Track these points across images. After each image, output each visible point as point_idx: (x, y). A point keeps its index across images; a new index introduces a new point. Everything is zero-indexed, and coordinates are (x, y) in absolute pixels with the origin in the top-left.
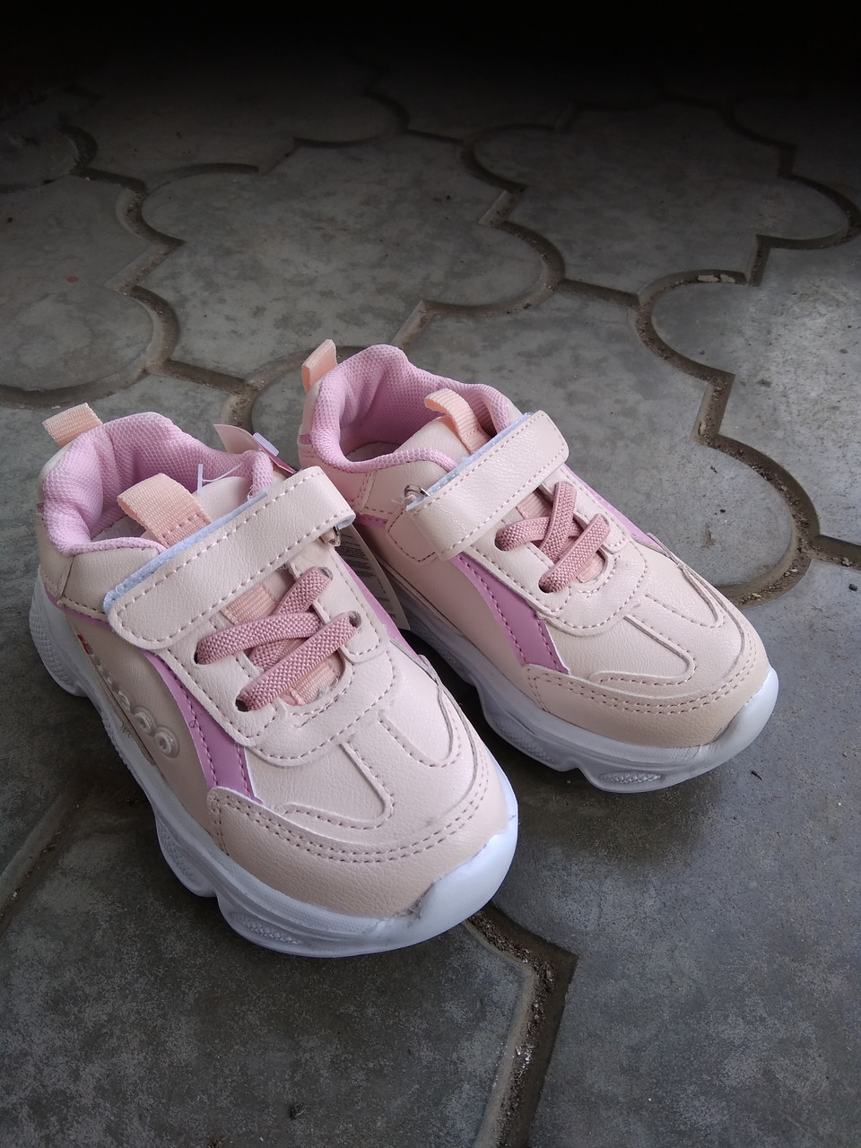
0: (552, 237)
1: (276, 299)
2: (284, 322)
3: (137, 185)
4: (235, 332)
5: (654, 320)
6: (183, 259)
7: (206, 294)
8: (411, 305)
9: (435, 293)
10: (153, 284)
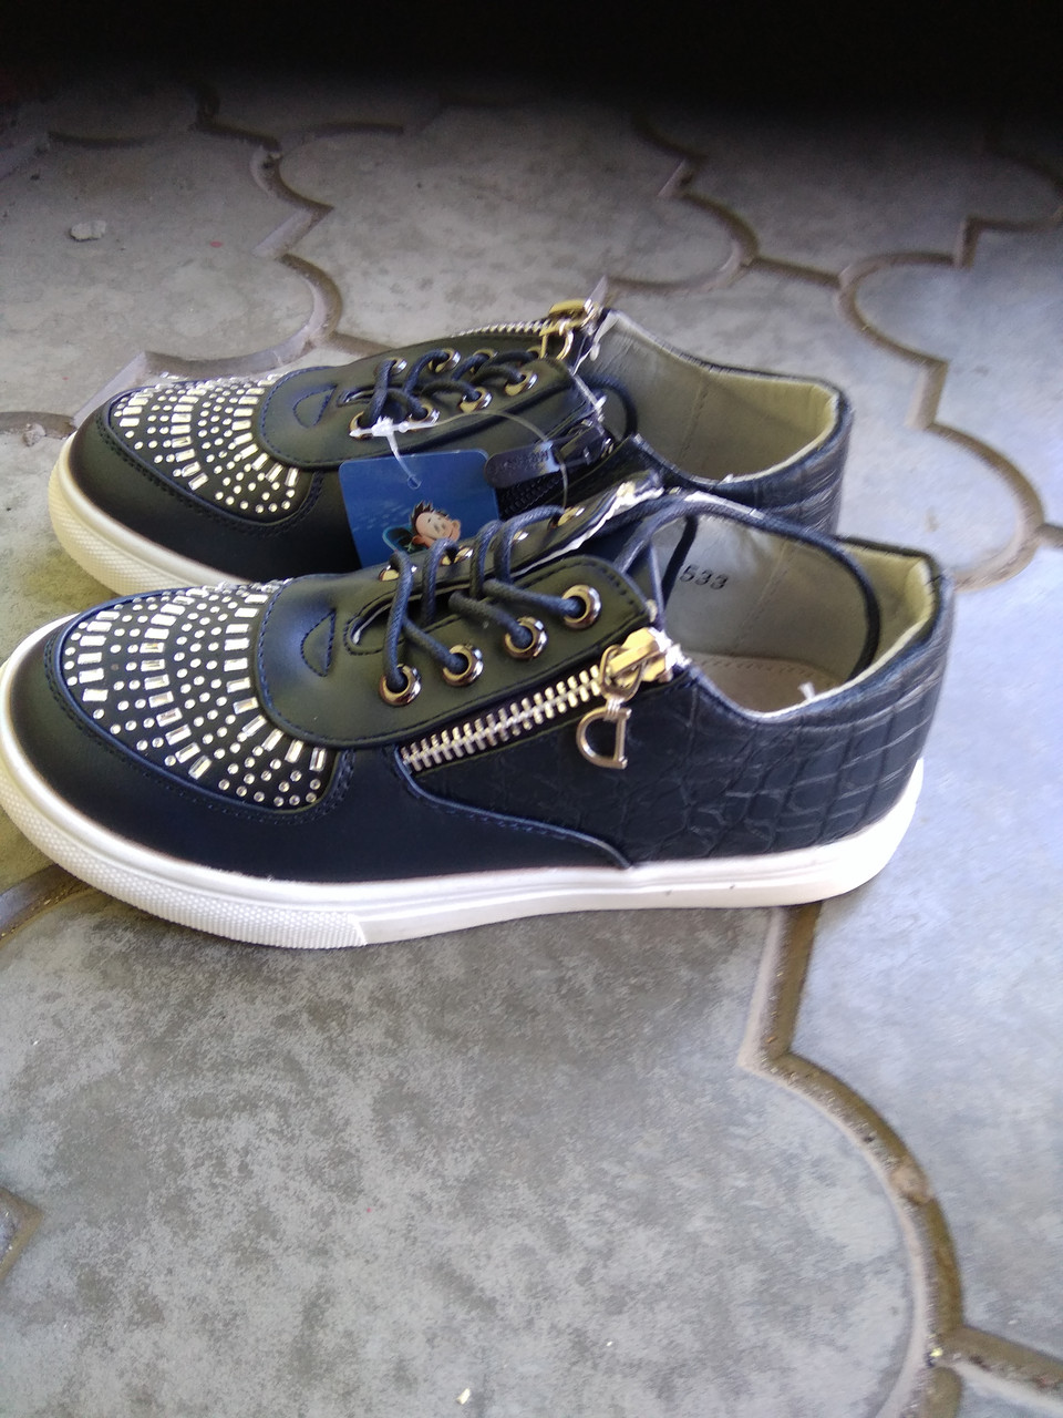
0: (742, 213)
1: (444, 271)
2: (455, 295)
3: (271, 144)
4: (404, 306)
5: (859, 303)
6: (332, 225)
7: (365, 264)
8: (593, 282)
9: (618, 269)
10: (305, 252)
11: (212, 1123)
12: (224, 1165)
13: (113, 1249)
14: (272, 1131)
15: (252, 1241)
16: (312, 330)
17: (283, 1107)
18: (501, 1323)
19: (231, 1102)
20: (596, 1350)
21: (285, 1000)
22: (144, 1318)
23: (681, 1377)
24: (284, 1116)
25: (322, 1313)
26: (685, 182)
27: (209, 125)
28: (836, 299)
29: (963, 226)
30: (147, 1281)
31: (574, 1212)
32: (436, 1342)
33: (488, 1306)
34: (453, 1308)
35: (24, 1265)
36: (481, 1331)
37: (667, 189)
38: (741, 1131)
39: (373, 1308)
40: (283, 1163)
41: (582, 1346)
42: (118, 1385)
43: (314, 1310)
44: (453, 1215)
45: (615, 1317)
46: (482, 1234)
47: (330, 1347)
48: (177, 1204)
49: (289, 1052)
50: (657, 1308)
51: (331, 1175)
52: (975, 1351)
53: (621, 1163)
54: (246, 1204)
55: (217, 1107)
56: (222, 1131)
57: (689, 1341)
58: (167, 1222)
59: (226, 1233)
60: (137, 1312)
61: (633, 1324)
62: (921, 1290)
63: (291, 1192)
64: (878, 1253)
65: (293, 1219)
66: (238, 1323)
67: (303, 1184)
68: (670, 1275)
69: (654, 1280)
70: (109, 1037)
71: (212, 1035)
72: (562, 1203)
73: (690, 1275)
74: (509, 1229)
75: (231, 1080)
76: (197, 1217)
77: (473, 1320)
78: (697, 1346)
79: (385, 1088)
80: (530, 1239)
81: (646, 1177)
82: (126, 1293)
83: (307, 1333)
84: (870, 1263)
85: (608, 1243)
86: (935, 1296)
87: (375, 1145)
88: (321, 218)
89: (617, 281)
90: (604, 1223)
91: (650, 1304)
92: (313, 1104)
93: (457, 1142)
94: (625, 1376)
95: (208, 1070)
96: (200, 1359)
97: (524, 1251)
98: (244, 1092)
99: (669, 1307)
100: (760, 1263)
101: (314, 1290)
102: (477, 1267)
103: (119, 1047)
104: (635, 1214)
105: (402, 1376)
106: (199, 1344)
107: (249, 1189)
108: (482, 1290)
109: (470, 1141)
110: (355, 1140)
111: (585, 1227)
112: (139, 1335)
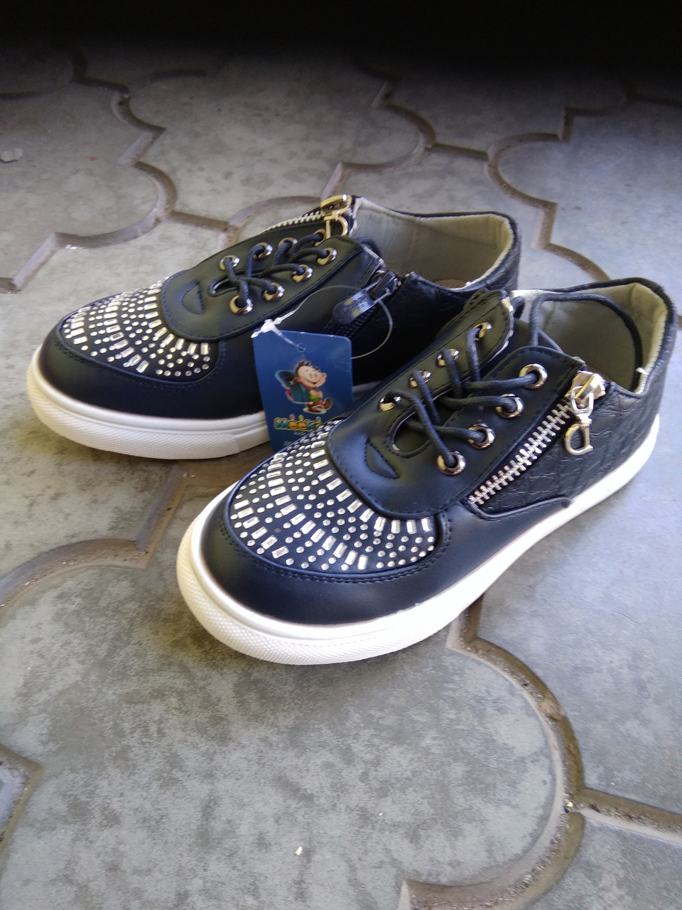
1: (239, 166)
2: (247, 181)
4: (215, 191)
5: (500, 169)
6: (166, 140)
7: (189, 165)
8: (334, 166)
9: (348, 157)
10: (150, 159)
11: (138, 707)
12: (147, 731)
13: (86, 785)
14: (175, 708)
15: (168, 773)
16: (159, 211)
17: (181, 695)
18: (317, 808)
19: (150, 693)
20: (373, 818)
21: (176, 631)
22: (109, 822)
23: (424, 829)
24: (181, 699)
25: (213, 811)
26: (388, 96)
27: (82, 79)
28: (485, 167)
29: (563, 113)
30: (108, 801)
31: (355, 741)
32: (281, 821)
33: (309, 798)
34: (289, 802)
35: (35, 798)
36: (306, 814)
37: (377, 101)
38: (451, 686)
39: (242, 805)
40: (183, 727)
41: (365, 817)
42: (97, 862)
43: (208, 809)
44: (285, 749)
45: (384, 799)
46: (303, 758)
47: (219, 829)
48: (122, 756)
49: (181, 661)
50: (407, 792)
51: (212, 731)
52: (592, 802)
53: (382, 710)
54: (163, 752)
55: (141, 697)
56: (145, 711)
57: (426, 808)
58: (118, 766)
59: (153, 769)
60: (105, 819)
61: (394, 802)
62: (559, 770)
63: (189, 744)
64: (534, 750)
65: (192, 758)
66: (164, 820)
67: (196, 738)
68: (414, 773)
69: (405, 776)
70: (72, 661)
71: (135, 655)
72: (348, 736)
73: (426, 772)
74: (319, 754)
75: (148, 681)
76: (134, 762)
77: (300, 808)
78: (432, 811)
79: (240, 678)
80: (331, 758)
81: (397, 717)
82: (97, 809)
83: (205, 823)
84: (529, 756)
85: (377, 757)
86: (568, 773)
87: (236, 711)
88: (159, 136)
89: (348, 165)
90: (374, 745)
91: (403, 790)
92: (198, 691)
93: (284, 706)
94: (391, 832)
95: (134, 676)
96: (144, 843)
97: (328, 765)
98: (156, 687)
99: (414, 791)
100: (466, 761)
101: (207, 798)
102: (302, 777)
103: (78, 667)
104: (391, 739)
105: (262, 843)
106: (141, 834)
107: (164, 743)
108: (305, 790)
109: (293, 704)
110: (224, 710)
111: (362, 749)
112: (106, 832)
